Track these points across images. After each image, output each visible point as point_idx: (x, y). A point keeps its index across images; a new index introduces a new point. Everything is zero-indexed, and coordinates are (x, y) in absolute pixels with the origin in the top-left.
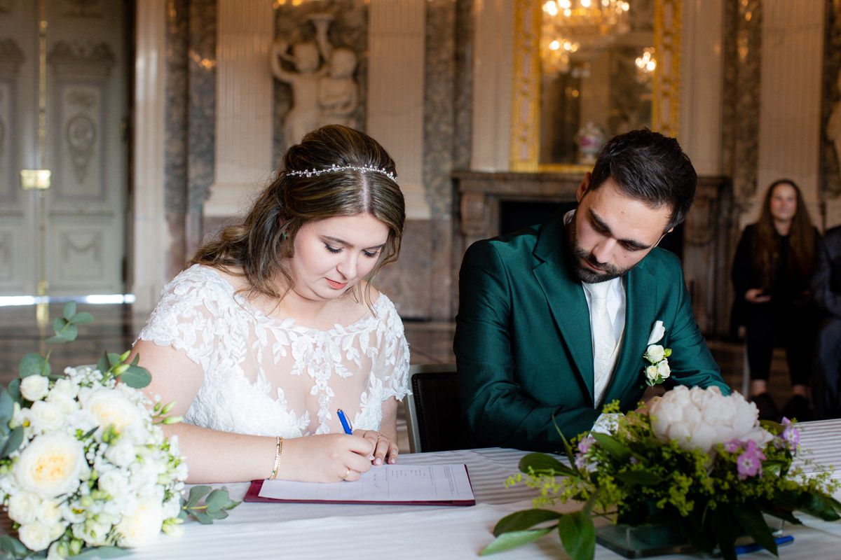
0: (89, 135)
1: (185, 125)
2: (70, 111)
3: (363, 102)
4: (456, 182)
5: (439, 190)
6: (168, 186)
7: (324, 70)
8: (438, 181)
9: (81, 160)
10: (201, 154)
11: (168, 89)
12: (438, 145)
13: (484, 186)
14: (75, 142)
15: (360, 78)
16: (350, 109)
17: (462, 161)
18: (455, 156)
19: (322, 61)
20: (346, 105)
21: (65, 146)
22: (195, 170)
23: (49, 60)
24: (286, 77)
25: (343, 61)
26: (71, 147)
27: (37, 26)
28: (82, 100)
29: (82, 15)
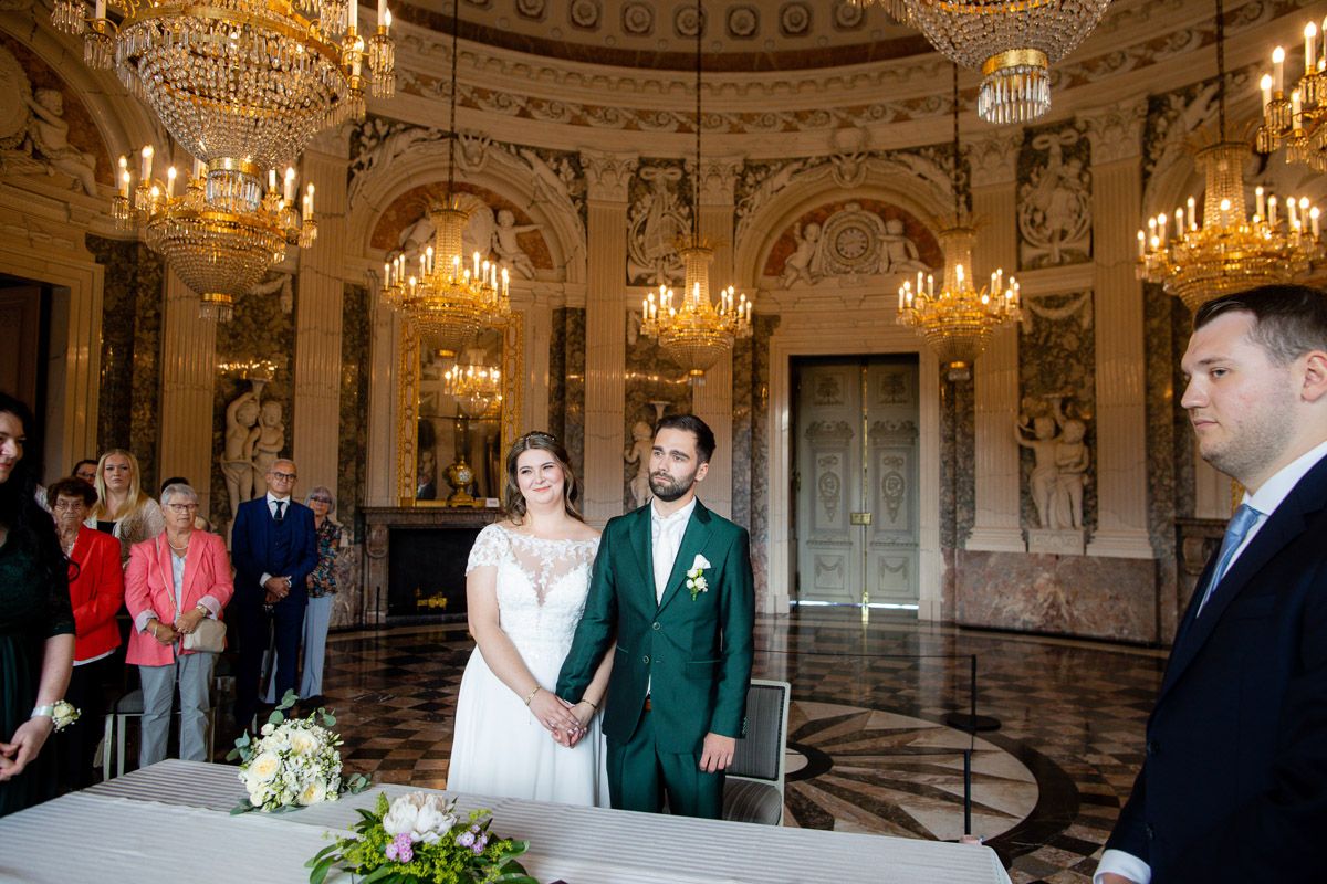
0: (899, 487)
1: (955, 482)
2: (885, 470)
3: (1093, 461)
4: (1178, 527)
5: (1164, 534)
6: (943, 526)
7: (1060, 438)
8: (1163, 526)
9: (893, 505)
10: (965, 504)
11: (942, 455)
12: (1161, 495)
13: (1205, 532)
14: (890, 492)
15: (1091, 442)
16: (1083, 467)
17: (1187, 509)
18: (1178, 504)
19: (1058, 431)
20: (1078, 464)
21: (882, 495)
22: (961, 516)
23: (869, 434)
24: (1027, 443)
25: (1074, 430)
26: (886, 496)
27: (861, 412)
28: (895, 462)
29: (894, 401)
